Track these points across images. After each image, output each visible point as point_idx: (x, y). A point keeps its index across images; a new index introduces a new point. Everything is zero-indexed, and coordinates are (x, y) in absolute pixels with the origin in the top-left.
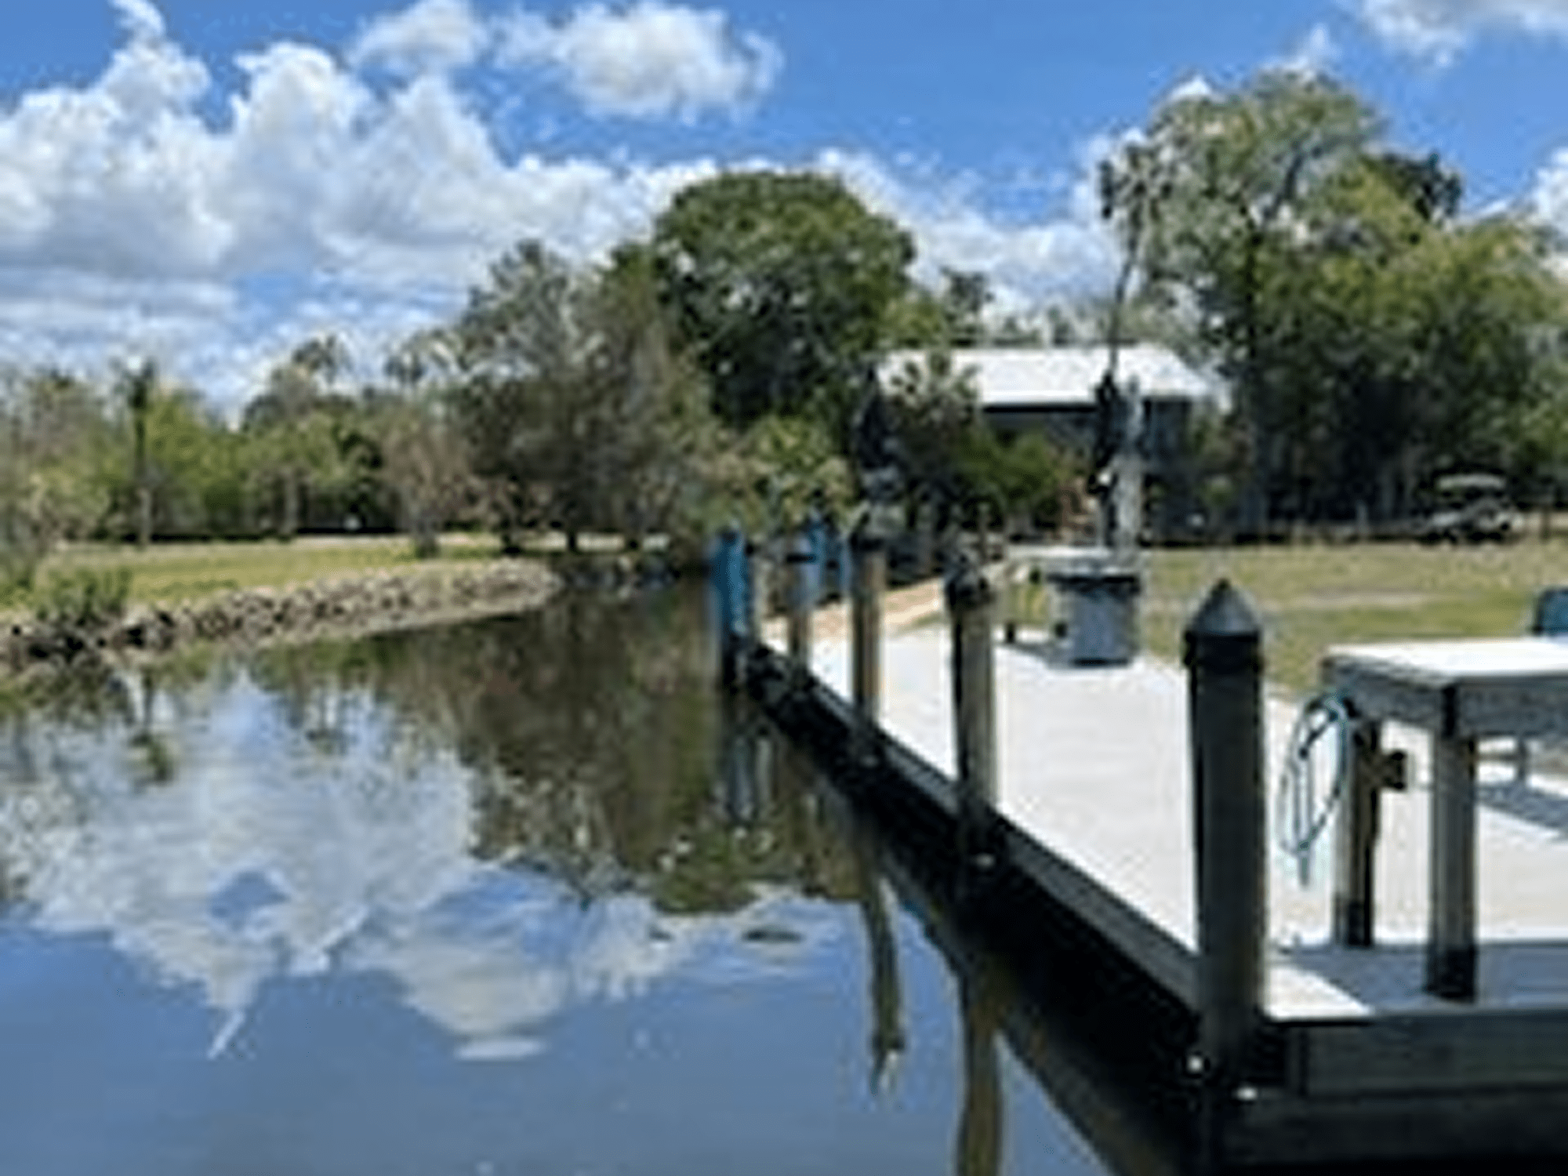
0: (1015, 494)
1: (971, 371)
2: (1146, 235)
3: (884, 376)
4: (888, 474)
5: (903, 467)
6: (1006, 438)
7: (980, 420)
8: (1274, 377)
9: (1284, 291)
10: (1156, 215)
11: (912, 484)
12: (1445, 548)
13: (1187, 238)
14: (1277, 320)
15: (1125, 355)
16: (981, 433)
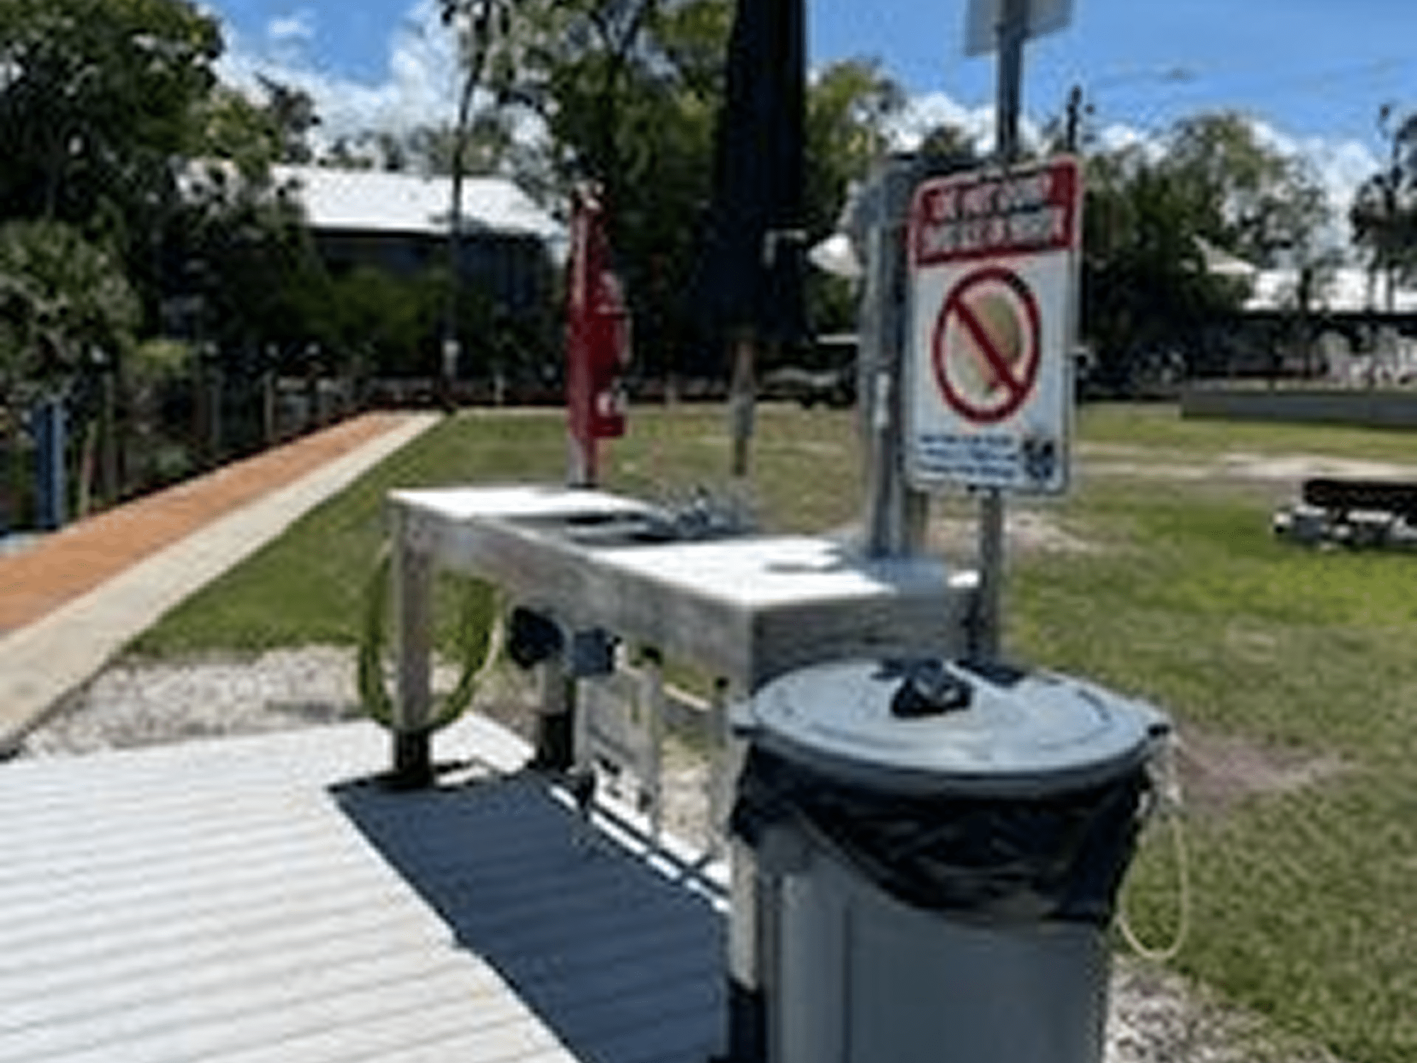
0: (350, 334)
1: (294, 184)
2: (494, 49)
3: (183, 183)
4: (195, 303)
5: (211, 294)
6: (339, 268)
7: (308, 242)
8: (634, 218)
9: (641, 127)
10: (505, 26)
11: (225, 314)
12: (820, 408)
13: (536, 55)
14: (635, 154)
15: (469, 186)
16: (310, 260)
